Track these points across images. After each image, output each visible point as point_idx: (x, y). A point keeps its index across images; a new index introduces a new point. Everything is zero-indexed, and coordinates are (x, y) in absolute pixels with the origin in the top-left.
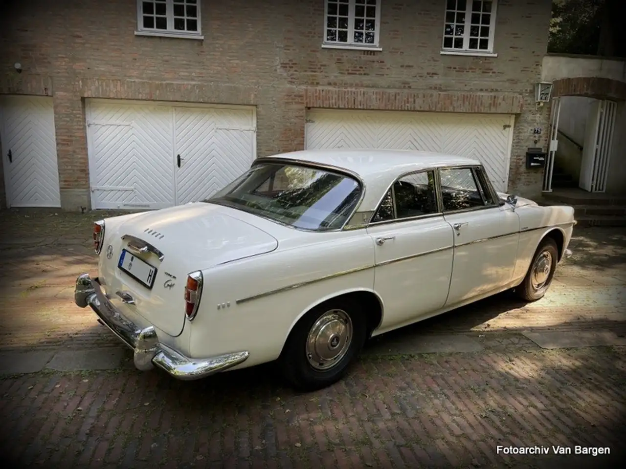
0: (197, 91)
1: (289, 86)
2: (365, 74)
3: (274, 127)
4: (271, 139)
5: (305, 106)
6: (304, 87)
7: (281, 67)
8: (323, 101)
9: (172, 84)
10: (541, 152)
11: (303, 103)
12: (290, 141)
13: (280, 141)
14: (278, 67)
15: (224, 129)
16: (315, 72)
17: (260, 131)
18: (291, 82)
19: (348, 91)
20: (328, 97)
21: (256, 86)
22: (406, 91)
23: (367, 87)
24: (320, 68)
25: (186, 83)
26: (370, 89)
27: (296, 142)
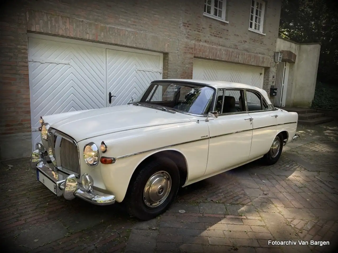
0: (132, 37)
1: (186, 40)
2: (221, 37)
3: (177, 70)
5: (194, 56)
6: (193, 42)
7: (183, 25)
8: (202, 53)
9: (114, 28)
10: (274, 87)
11: (193, 54)
14: (181, 25)
15: (142, 71)
16: (199, 32)
18: (187, 38)
19: (214, 47)
20: (204, 51)
21: (169, 37)
22: (236, 50)
23: (222, 46)
24: (202, 30)
25: (124, 28)
26: (222, 47)
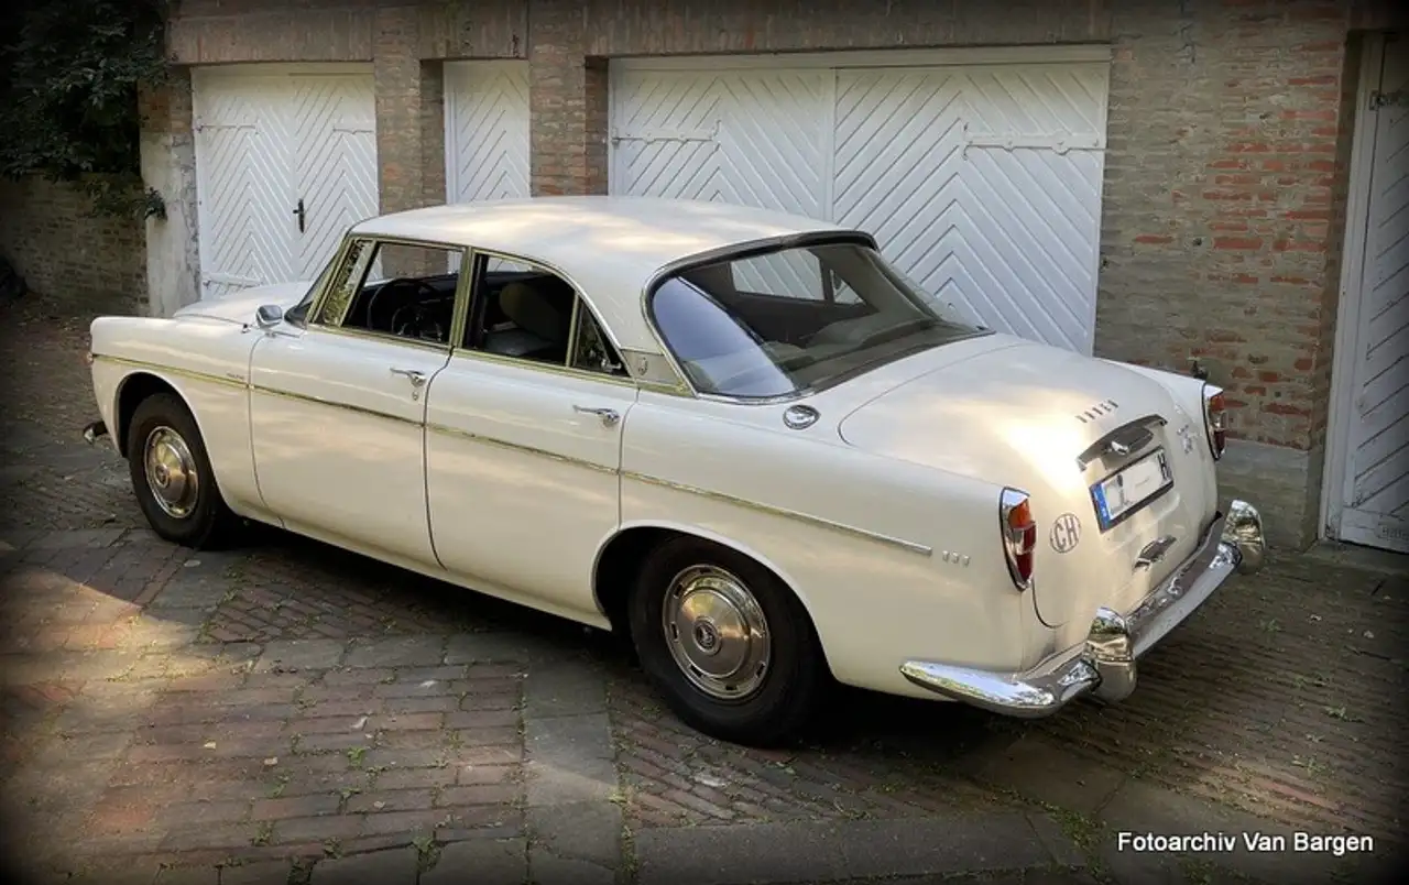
4: (1164, 190)
12: (1255, 199)
13: (1207, 196)
17: (1116, 153)
27: (1286, 206)
